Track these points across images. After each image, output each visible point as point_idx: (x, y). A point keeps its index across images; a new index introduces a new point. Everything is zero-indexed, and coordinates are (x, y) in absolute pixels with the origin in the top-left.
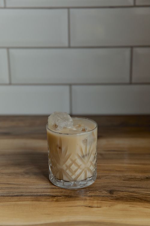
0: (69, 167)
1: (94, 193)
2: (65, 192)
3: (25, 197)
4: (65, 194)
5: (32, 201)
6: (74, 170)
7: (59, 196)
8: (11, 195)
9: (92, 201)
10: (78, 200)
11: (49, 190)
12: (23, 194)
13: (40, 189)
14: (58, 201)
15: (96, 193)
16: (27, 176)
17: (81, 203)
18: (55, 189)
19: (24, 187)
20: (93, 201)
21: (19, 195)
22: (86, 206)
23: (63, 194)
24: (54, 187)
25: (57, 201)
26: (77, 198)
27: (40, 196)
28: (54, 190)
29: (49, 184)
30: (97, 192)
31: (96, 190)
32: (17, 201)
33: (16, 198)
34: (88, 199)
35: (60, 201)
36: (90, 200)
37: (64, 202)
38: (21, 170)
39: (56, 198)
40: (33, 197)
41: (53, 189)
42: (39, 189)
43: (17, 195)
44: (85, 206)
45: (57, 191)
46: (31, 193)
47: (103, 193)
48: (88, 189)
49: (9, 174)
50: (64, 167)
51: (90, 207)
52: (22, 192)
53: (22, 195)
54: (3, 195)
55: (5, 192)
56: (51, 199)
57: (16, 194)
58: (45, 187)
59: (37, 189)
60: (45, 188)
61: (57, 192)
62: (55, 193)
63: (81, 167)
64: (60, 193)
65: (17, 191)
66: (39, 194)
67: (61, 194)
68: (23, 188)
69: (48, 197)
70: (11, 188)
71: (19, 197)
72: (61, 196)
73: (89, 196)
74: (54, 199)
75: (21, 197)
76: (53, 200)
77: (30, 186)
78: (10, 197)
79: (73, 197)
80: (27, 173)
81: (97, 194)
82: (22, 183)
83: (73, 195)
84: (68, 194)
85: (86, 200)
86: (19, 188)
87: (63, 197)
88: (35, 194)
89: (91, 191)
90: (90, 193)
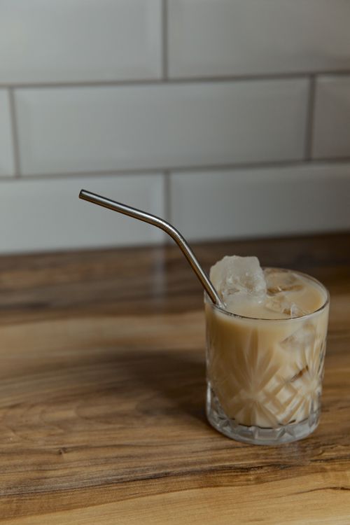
0: (272, 396)
1: (334, 451)
2: (265, 454)
3: (179, 479)
4: (267, 461)
5: (202, 487)
6: (283, 401)
7: (258, 467)
8: (139, 475)
9: (339, 473)
10: (307, 473)
11: (225, 454)
12: (168, 470)
13: (202, 454)
14: (262, 482)
15: (339, 450)
16: (150, 420)
17: (317, 481)
18: (236, 450)
19: (161, 450)
20: (343, 473)
21: (159, 474)
22: (335, 488)
23: (264, 461)
24: (230, 443)
25: (259, 481)
26: (302, 469)
27: (212, 471)
28: (238, 453)
30: (339, 447)
31: (332, 443)
32: (164, 492)
33: (157, 485)
34: (328, 467)
35: (267, 482)
36: (334, 470)
37: (276, 483)
38: (128, 406)
39: (251, 472)
40: (197, 477)
41: (233, 451)
42: (200, 454)
43: (155, 475)
44: (331, 488)
45: (244, 453)
46: (185, 465)
48: (313, 441)
49: (106, 419)
50: (260, 396)
51: (343, 489)
52: (163, 467)
53: (167, 475)
54: (122, 479)
55: (122, 471)
56: (242, 478)
57: (151, 473)
58: (209, 445)
59: (193, 452)
60: (212, 449)
61: (246, 457)
62: (242, 460)
63: (299, 392)
64: (254, 459)
65: (150, 464)
66: (206, 466)
67: (259, 461)
68: (159, 454)
69: (233, 474)
70: (130, 457)
71: (162, 481)
72: (262, 467)
73: (327, 460)
74: (251, 478)
75: (168, 480)
76: (249, 480)
77: (175, 448)
78: (141, 483)
79: (291, 466)
80: (147, 412)
81: (343, 453)
82: (148, 440)
83: (287, 460)
84: (276, 460)
85: (323, 471)
86: (149, 455)
87: (270, 469)
88: (198, 467)
89: (324, 445)
90: (323, 452)
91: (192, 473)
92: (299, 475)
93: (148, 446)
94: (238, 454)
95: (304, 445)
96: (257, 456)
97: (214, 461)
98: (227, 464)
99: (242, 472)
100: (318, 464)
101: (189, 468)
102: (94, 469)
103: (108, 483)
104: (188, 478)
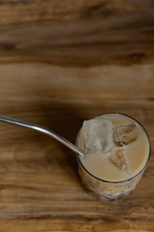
1: (138, 213)
2: (102, 209)
3: (54, 222)
4: (102, 214)
5: (63, 230)
8: (35, 214)
10: (119, 228)
11: (81, 205)
12: (50, 213)
15: (141, 212)
16: (50, 168)
18: (88, 202)
23: (100, 214)
24: (86, 195)
26: (118, 224)
27: (72, 217)
29: (80, 188)
30: (142, 209)
31: (139, 205)
32: (45, 231)
33: (42, 224)
36: (134, 228)
39: (91, 223)
40: (63, 221)
41: (86, 203)
42: (69, 202)
43: (43, 216)
45: (92, 206)
46: (60, 210)
47: (149, 213)
49: (27, 163)
52: (48, 210)
53: (49, 217)
54: (26, 216)
56: (86, 226)
57: (41, 214)
58: (76, 196)
59: (66, 200)
60: (76, 199)
61: (91, 209)
62: (89, 212)
64: (96, 211)
65: (42, 206)
66: (70, 213)
67: (97, 214)
69: (82, 222)
70: (34, 198)
71: (46, 221)
72: (96, 219)
73: (132, 219)
74: (90, 227)
76: (88, 229)
77: (58, 195)
78: (34, 221)
79: (113, 221)
80: (49, 161)
81: (143, 215)
82: (45, 186)
85: (128, 228)
86: (43, 199)
87: (100, 221)
88: (65, 213)
89: (135, 206)
90: (133, 212)
91: (61, 217)
92: (114, 229)
93: (44, 190)
94: (88, 206)
95: (124, 204)
96: (97, 209)
97: (75, 209)
98: (81, 213)
99: (87, 221)
100: (126, 222)
101: (61, 213)
102: (14, 205)
103: (19, 218)
104: (58, 221)
